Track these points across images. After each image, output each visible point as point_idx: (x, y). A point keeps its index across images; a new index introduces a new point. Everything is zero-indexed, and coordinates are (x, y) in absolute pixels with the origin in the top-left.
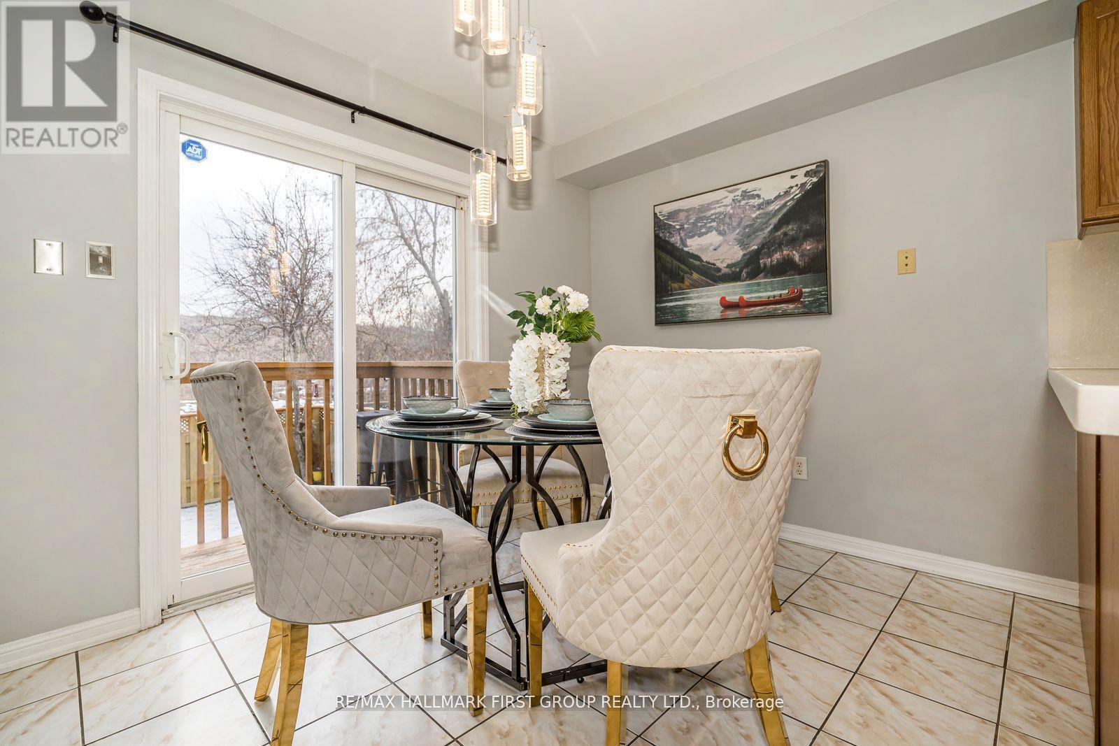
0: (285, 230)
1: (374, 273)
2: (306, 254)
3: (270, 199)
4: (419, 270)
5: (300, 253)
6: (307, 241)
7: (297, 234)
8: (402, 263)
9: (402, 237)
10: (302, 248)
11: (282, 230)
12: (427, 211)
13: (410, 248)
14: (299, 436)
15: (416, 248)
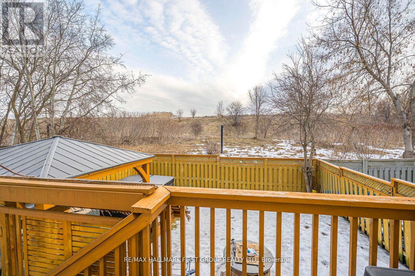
0: (302, 78)
1: (347, 91)
2: (312, 87)
3: (296, 66)
4: (377, 84)
5: (309, 88)
6: (312, 81)
7: (308, 79)
8: (365, 82)
9: (367, 68)
10: (310, 85)
11: (301, 78)
12: (383, 50)
13: (371, 73)
14: (306, 173)
15: (375, 72)
